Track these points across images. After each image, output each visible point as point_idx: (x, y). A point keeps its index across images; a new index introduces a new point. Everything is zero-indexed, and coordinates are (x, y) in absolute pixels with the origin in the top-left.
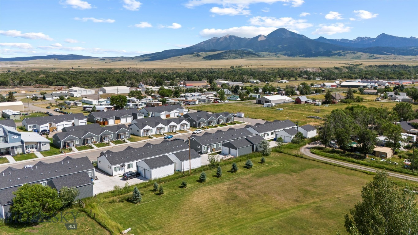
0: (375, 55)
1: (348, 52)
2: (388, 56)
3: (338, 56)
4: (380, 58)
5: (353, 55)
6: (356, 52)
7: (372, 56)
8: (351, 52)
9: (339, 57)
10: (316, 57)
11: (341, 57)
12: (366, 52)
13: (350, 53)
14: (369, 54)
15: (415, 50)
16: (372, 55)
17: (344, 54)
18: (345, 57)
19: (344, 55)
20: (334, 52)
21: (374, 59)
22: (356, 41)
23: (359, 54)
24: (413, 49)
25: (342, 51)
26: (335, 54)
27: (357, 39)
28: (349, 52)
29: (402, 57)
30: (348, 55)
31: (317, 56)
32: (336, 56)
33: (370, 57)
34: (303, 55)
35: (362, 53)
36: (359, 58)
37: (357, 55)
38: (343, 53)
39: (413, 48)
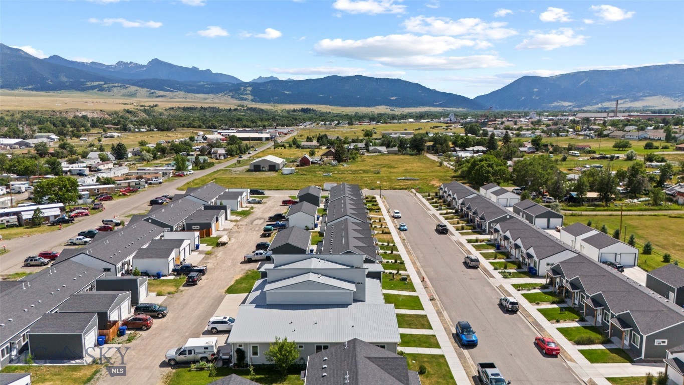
0: (157, 92)
1: (114, 85)
2: (174, 94)
3: (98, 91)
4: (165, 96)
5: (123, 91)
6: (127, 86)
7: (153, 93)
8: (120, 85)
9: (100, 92)
10: (59, 92)
11: (104, 93)
12: (142, 87)
13: (118, 86)
14: (148, 90)
15: (206, 86)
16: (153, 91)
17: (108, 87)
18: (111, 93)
19: (109, 90)
20: (89, 84)
21: (157, 97)
22: (116, 67)
23: (133, 89)
24: (203, 85)
25: (103, 83)
26: (93, 88)
27: (117, 64)
28: (116, 85)
29: (195, 96)
30: (115, 90)
31: (60, 90)
32: (95, 91)
33: (150, 94)
34: (30, 87)
35: (136, 88)
36: (133, 95)
37: (128, 90)
38: (106, 86)
39: (202, 83)
